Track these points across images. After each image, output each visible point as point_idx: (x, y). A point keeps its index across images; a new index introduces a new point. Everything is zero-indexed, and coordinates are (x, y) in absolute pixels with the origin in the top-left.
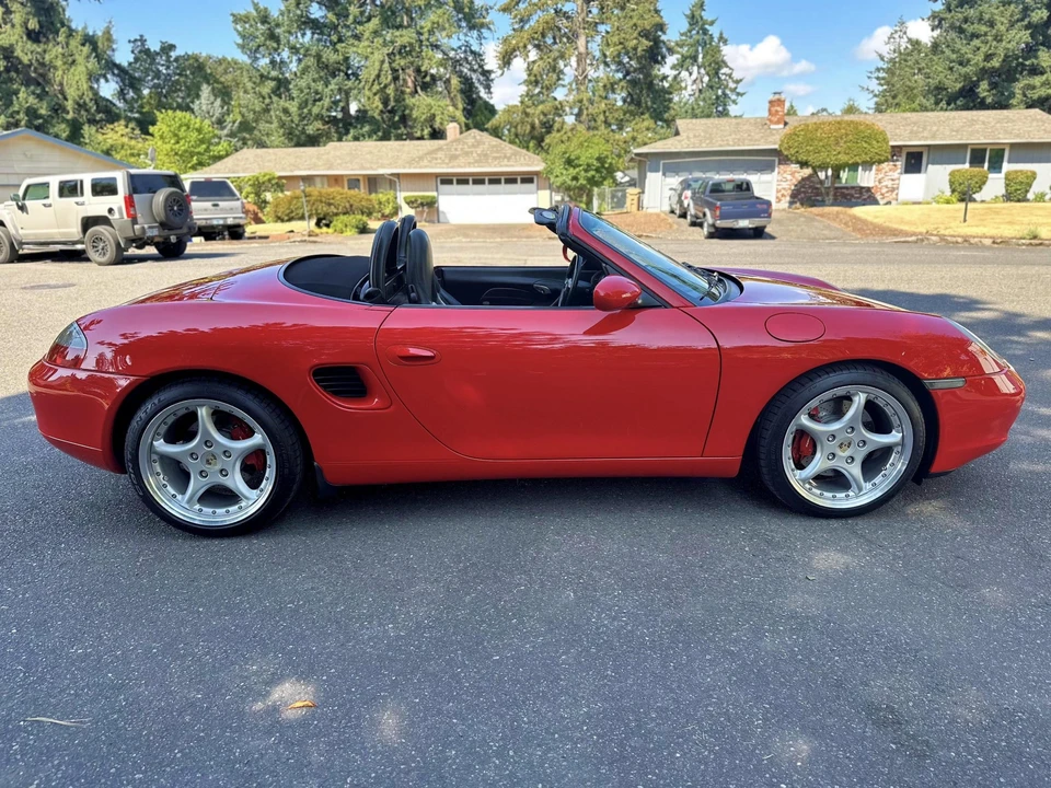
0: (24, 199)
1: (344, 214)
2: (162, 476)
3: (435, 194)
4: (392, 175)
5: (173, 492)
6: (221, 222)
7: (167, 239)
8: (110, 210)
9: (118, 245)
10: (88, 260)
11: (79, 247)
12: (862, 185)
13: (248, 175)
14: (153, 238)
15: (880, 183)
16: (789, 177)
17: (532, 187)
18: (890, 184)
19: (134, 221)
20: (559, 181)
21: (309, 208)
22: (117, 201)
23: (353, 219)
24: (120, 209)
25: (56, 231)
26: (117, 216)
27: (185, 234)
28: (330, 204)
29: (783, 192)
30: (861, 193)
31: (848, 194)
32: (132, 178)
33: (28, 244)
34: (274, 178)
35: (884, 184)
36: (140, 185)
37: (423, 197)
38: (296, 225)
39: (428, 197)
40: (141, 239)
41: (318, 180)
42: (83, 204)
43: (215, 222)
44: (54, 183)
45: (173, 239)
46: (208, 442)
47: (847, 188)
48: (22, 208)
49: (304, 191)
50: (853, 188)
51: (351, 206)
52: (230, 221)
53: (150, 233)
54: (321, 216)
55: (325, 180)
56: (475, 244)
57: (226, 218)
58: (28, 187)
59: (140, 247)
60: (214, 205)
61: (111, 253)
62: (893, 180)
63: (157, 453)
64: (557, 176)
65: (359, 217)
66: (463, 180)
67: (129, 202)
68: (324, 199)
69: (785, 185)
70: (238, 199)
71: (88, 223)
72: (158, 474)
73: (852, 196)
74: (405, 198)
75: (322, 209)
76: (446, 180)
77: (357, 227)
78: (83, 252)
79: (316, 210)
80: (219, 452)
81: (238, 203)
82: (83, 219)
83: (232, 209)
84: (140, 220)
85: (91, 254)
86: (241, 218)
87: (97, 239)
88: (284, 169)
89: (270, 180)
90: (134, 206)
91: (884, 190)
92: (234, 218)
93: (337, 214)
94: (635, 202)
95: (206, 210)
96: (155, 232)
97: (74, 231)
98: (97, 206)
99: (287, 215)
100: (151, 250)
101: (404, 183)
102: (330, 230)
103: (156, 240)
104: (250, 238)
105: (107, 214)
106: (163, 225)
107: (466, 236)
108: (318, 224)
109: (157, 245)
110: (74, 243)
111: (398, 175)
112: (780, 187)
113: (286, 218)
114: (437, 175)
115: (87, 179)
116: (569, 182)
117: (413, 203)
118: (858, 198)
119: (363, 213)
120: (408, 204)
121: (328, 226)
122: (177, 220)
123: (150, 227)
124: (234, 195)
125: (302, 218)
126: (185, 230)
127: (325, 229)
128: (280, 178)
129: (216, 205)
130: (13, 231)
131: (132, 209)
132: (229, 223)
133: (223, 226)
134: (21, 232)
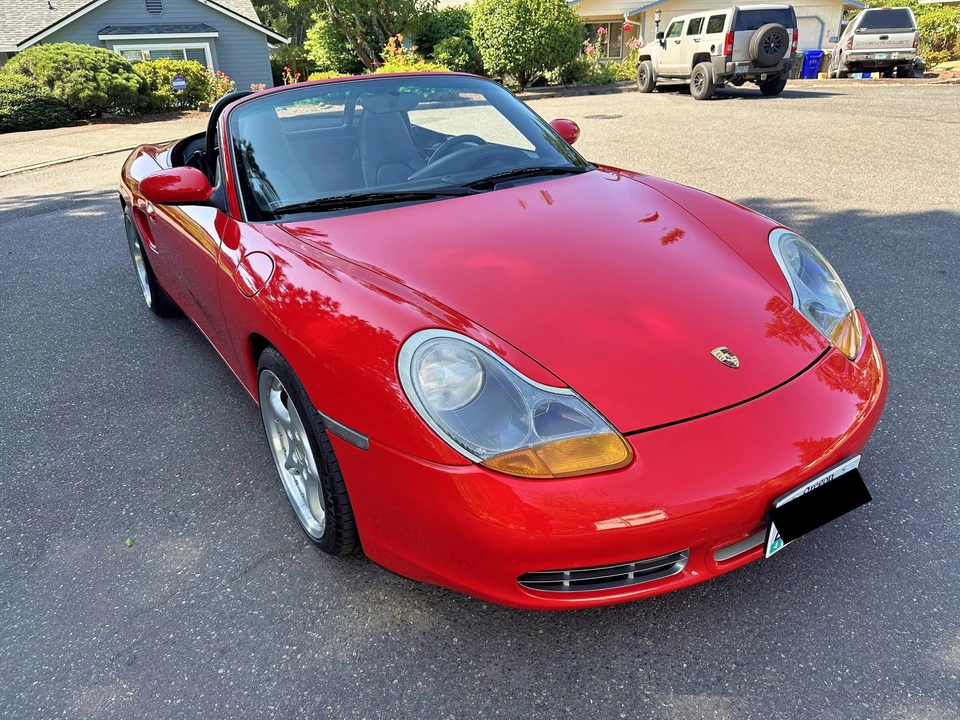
0: (668, 36)
6: (884, 57)
7: (758, 76)
8: (713, 47)
9: (711, 81)
10: (691, 94)
11: (688, 81)
14: (745, 74)
19: (729, 56)
22: (719, 39)
24: (720, 47)
25: (679, 65)
26: (716, 53)
27: (779, 72)
32: (739, 14)
33: (662, 77)
36: (746, 20)
40: (736, 76)
42: (699, 41)
43: (877, 57)
44: (687, 18)
45: (763, 76)
48: (663, 45)
52: (894, 56)
53: (739, 71)
57: (891, 52)
58: (673, 24)
59: (739, 83)
60: (882, 38)
61: (704, 89)
67: (730, 39)
70: (914, 30)
71: (697, 59)
78: (689, 85)
81: (913, 35)
82: (695, 54)
83: (901, 42)
84: (735, 57)
85: (693, 90)
86: (909, 52)
87: (699, 75)
90: (732, 43)
92: (901, 52)
95: (871, 43)
96: (745, 70)
97: (688, 66)
98: (707, 43)
103: (748, 77)
105: (709, 51)
106: (755, 63)
109: (755, 81)
110: (684, 78)
115: (708, 16)
123: (740, 65)
124: (910, 26)
126: (780, 67)
129: (886, 38)
130: (654, 66)
131: (730, 46)
132: (893, 58)
133: (884, 61)
134: (660, 66)
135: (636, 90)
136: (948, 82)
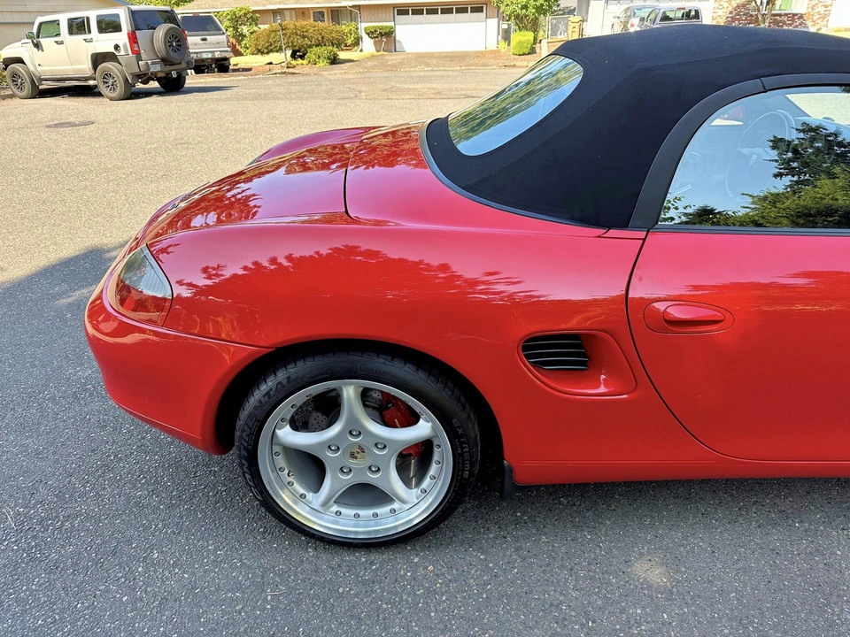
0: (38, 37)
1: (317, 46)
2: (286, 472)
3: (392, 24)
4: (354, 6)
5: (302, 491)
6: (210, 56)
7: (169, 74)
8: (117, 47)
9: (126, 80)
10: (99, 95)
11: (91, 83)
12: (794, 12)
13: (226, 9)
14: (156, 73)
15: (813, 9)
16: (726, 5)
17: (482, 15)
18: (822, 10)
19: (139, 58)
20: (509, 10)
21: (286, 41)
22: (122, 38)
23: (324, 51)
24: (125, 46)
25: (70, 67)
26: (122, 52)
27: (184, 69)
28: (304, 37)
29: (718, 19)
30: (793, 20)
31: (781, 21)
32: (133, 14)
34: (249, 12)
35: (816, 11)
36: (142, 21)
37: (381, 28)
38: (275, 57)
39: (387, 27)
40: (145, 74)
41: (287, 13)
42: (91, 41)
43: (205, 56)
44: (63, 19)
45: (174, 74)
46: (355, 430)
47: (780, 15)
48: (38, 46)
49: (280, 25)
50: (786, 15)
51: (323, 38)
52: (217, 55)
53: (153, 69)
54: (297, 48)
55: (293, 12)
56: (437, 73)
57: (214, 52)
58: (41, 24)
59: (145, 82)
60: (203, 40)
61: (120, 89)
62: (826, 6)
63: (280, 444)
64: (508, 5)
65: (330, 48)
66: (418, 10)
67: (133, 39)
68: (299, 32)
69: (720, 12)
70: (224, 33)
71: (98, 59)
72: (281, 469)
73: (784, 23)
74: (365, 29)
75: (299, 41)
76: (402, 10)
77: (329, 59)
78: (96, 86)
79: (293, 43)
80: (369, 444)
81: (223, 38)
82: (93, 55)
83: (218, 43)
84: (144, 56)
85: (103, 89)
86: (227, 51)
87: (107, 76)
88: (257, 4)
89: (245, 15)
90: (137, 43)
91: (815, 18)
92: (221, 51)
93: (310, 46)
94: (577, 30)
95: (196, 44)
96: (156, 68)
97: (85, 67)
98: (105, 42)
99: (267, 48)
100: (154, 84)
101: (364, 13)
102: (305, 62)
103: (159, 75)
104: (234, 70)
105: (113, 50)
106: (165, 61)
107: (428, 65)
108: (294, 56)
109: (159, 80)
110: (87, 79)
111: (359, 7)
112: (715, 15)
113: (266, 51)
114: (394, 6)
115: (93, 15)
116: (519, 11)
117: (373, 33)
118: (790, 25)
119: (333, 45)
120: (368, 34)
121: (302, 57)
122: (175, 56)
123: (153, 63)
124: (219, 29)
125: (280, 50)
126: (183, 64)
127: (300, 61)
128: (255, 12)
129: (205, 40)
130: (32, 68)
131: (136, 45)
132: (217, 56)
133: (211, 59)
134: (39, 68)
135: (12, 96)
136: (276, 74)
